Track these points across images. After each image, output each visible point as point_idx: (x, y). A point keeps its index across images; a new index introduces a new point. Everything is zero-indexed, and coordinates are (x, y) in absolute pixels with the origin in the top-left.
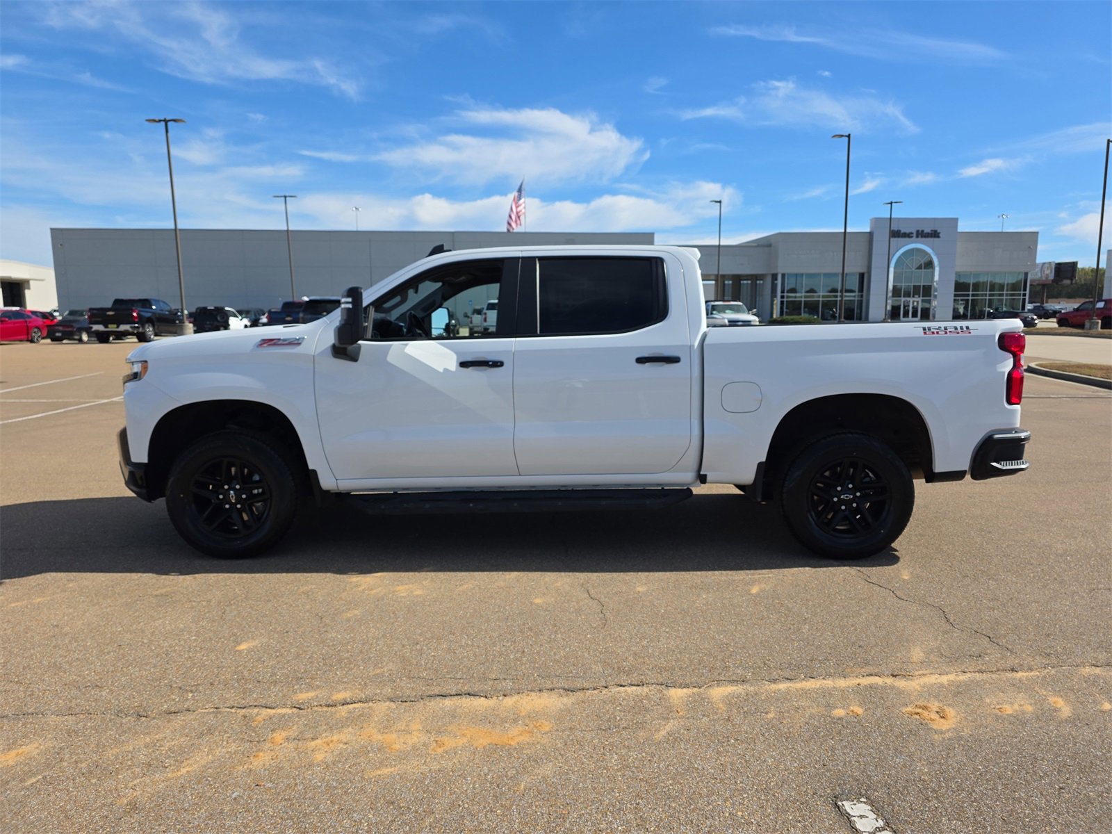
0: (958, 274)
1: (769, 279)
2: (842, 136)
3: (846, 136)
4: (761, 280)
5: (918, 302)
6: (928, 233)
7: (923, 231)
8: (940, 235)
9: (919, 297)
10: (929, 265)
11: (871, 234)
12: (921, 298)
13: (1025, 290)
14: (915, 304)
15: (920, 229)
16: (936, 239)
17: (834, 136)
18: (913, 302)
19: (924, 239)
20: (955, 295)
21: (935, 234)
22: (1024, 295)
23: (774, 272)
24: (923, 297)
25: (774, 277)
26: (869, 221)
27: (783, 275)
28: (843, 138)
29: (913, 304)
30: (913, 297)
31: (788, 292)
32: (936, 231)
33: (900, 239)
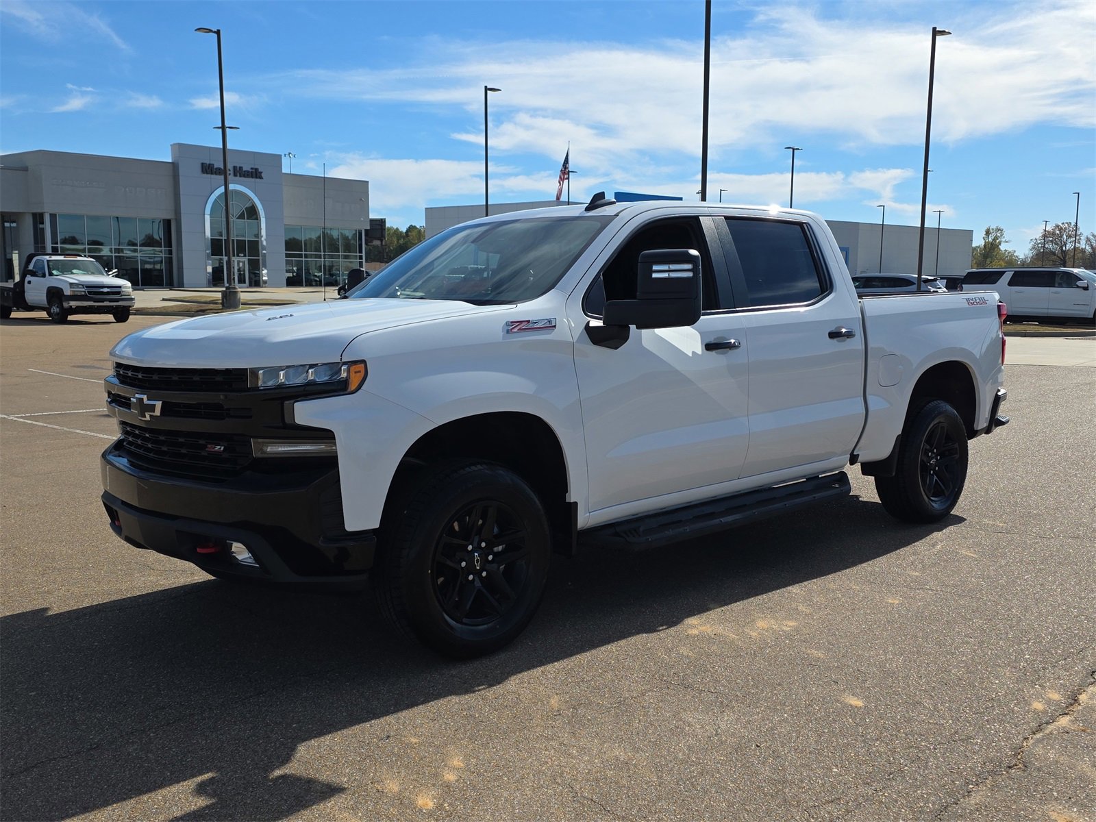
0: (288, 229)
1: (29, 221)
2: (210, 31)
3: (215, 32)
4: (14, 222)
5: (244, 263)
6: (248, 172)
7: (241, 168)
8: (263, 175)
9: (245, 256)
10: (252, 213)
11: (174, 166)
12: (247, 258)
13: (361, 252)
14: (241, 264)
15: (238, 166)
16: (258, 180)
17: (198, 29)
18: (239, 262)
19: (243, 179)
20: (287, 255)
21: (256, 174)
22: (361, 258)
23: (39, 211)
24: (249, 256)
25: (38, 218)
26: (170, 147)
27: (53, 216)
28: (211, 34)
29: (238, 264)
30: (238, 256)
31: (64, 241)
32: (256, 169)
33: (213, 176)
